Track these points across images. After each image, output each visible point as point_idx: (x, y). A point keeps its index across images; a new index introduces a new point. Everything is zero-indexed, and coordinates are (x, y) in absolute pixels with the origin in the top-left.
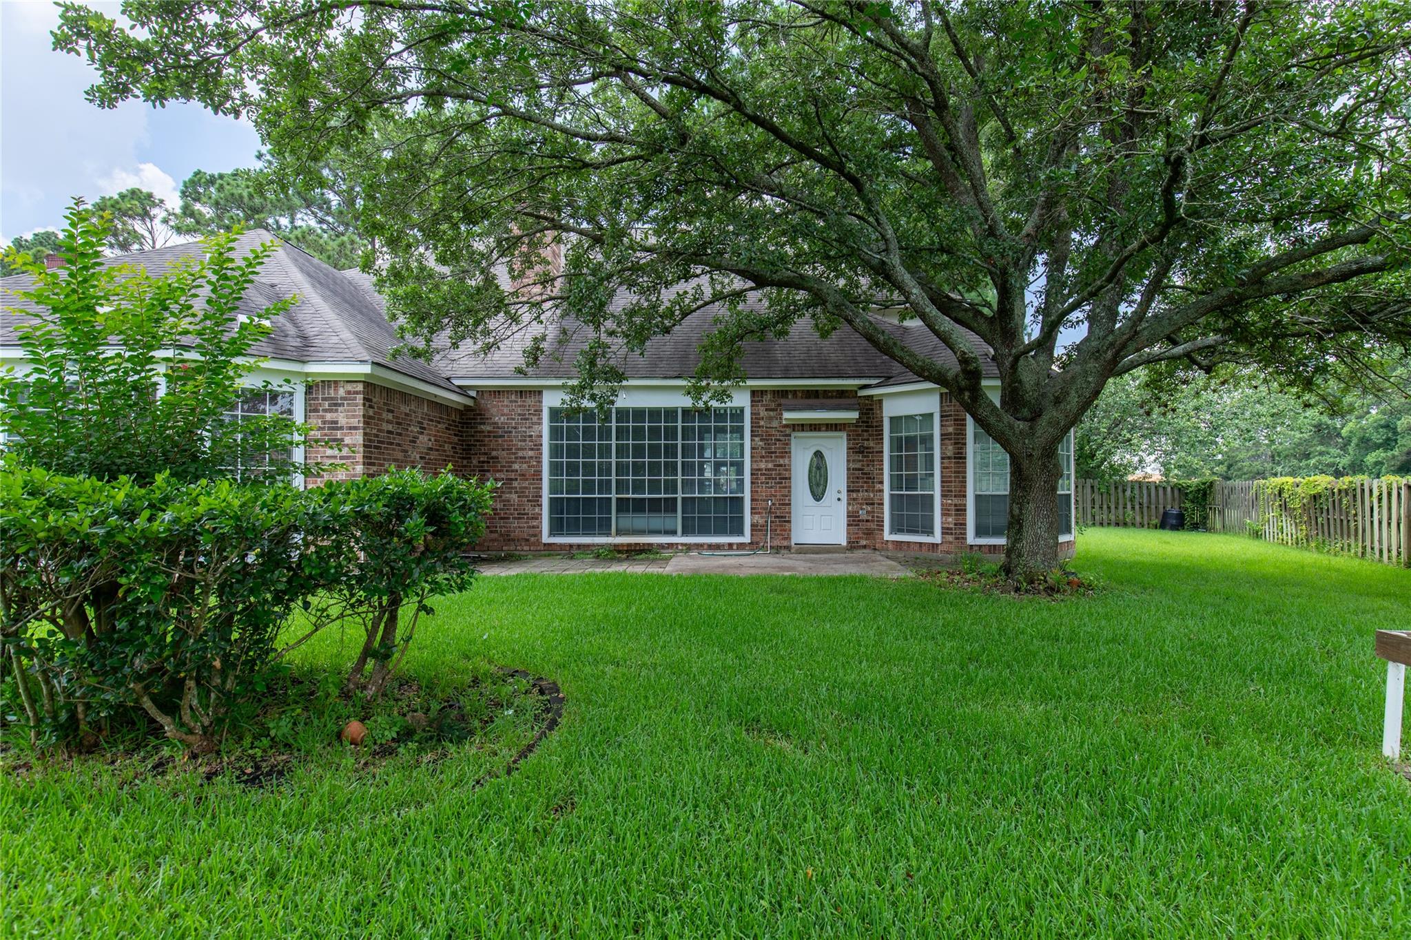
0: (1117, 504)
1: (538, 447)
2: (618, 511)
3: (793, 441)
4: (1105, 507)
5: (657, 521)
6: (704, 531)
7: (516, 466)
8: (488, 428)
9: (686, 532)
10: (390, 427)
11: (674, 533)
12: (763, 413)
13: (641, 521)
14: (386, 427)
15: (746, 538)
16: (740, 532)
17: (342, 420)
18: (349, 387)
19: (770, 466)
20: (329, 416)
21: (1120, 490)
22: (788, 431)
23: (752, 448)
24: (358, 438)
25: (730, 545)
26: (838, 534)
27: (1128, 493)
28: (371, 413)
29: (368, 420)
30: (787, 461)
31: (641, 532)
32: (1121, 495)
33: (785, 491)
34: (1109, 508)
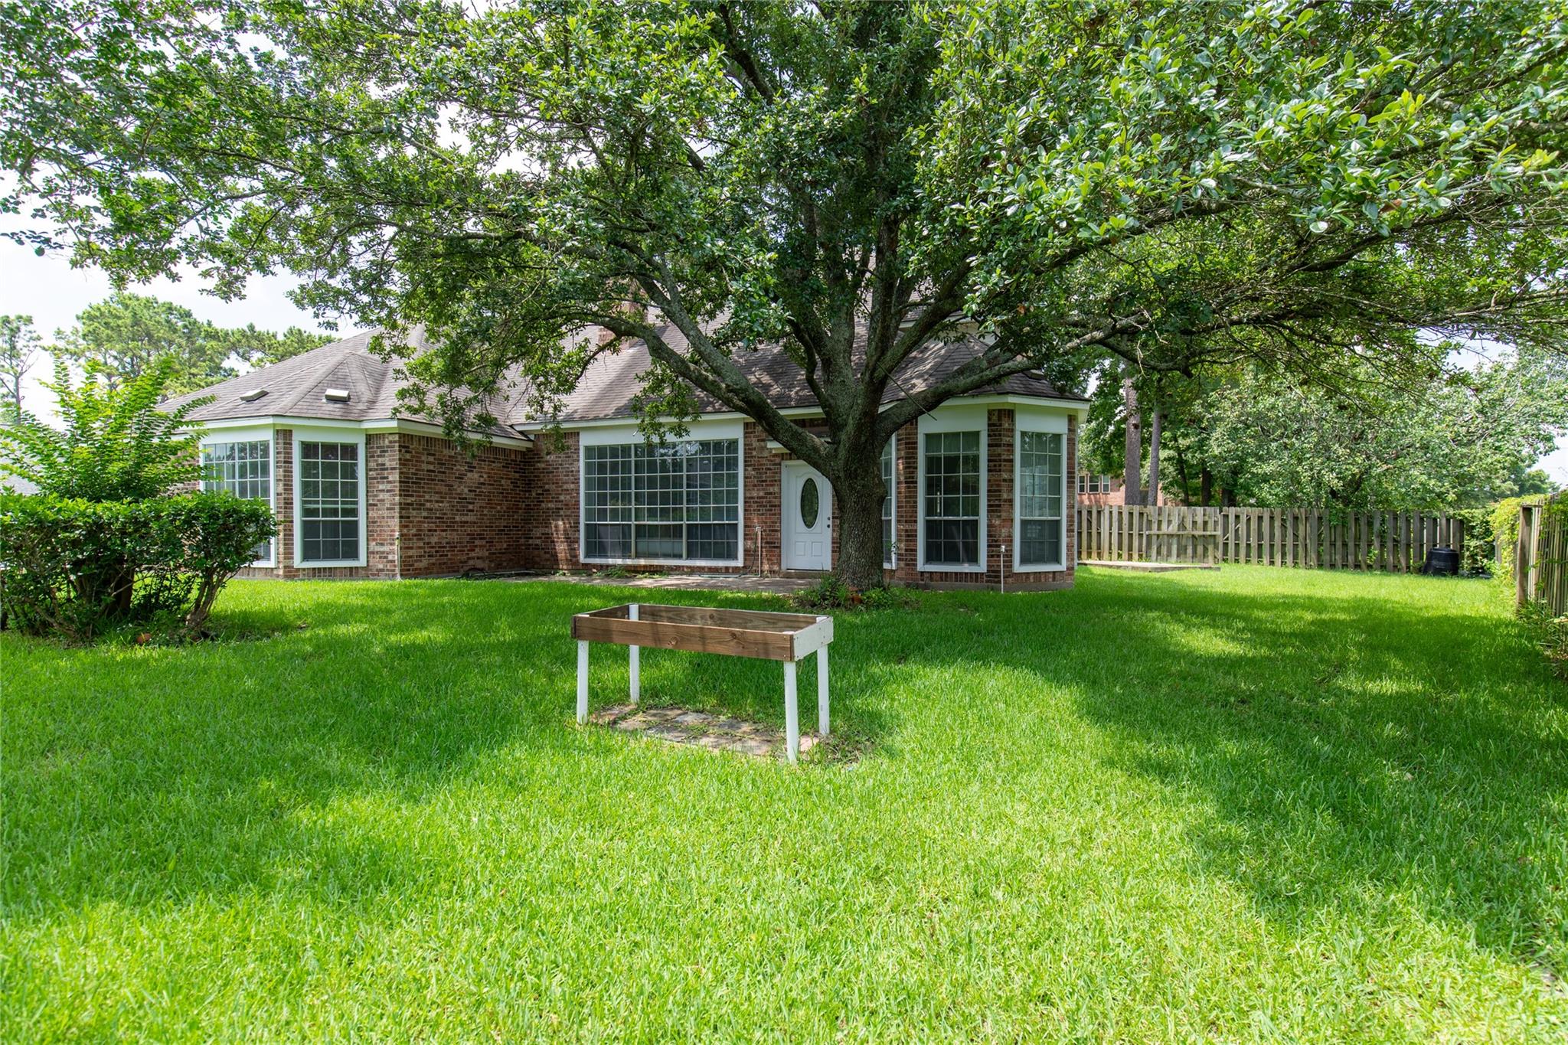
0: (1357, 538)
1: (577, 481)
2: (637, 537)
3: (784, 469)
4: (1339, 544)
5: (666, 545)
6: (705, 556)
7: (562, 498)
8: (542, 465)
9: (690, 556)
10: (431, 467)
11: (680, 557)
12: (755, 444)
13: (656, 544)
14: (425, 467)
15: (740, 563)
16: (733, 556)
17: (388, 464)
18: (391, 438)
19: (761, 494)
20: (380, 460)
21: (1363, 521)
22: (778, 460)
23: (746, 478)
24: (395, 476)
25: (727, 568)
26: (823, 560)
27: (1377, 526)
28: (408, 456)
29: (403, 462)
30: (776, 489)
31: (656, 556)
32: (1364, 528)
33: (775, 518)
34: (1345, 545)
